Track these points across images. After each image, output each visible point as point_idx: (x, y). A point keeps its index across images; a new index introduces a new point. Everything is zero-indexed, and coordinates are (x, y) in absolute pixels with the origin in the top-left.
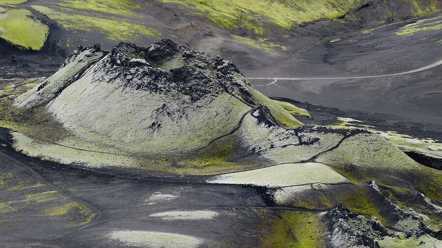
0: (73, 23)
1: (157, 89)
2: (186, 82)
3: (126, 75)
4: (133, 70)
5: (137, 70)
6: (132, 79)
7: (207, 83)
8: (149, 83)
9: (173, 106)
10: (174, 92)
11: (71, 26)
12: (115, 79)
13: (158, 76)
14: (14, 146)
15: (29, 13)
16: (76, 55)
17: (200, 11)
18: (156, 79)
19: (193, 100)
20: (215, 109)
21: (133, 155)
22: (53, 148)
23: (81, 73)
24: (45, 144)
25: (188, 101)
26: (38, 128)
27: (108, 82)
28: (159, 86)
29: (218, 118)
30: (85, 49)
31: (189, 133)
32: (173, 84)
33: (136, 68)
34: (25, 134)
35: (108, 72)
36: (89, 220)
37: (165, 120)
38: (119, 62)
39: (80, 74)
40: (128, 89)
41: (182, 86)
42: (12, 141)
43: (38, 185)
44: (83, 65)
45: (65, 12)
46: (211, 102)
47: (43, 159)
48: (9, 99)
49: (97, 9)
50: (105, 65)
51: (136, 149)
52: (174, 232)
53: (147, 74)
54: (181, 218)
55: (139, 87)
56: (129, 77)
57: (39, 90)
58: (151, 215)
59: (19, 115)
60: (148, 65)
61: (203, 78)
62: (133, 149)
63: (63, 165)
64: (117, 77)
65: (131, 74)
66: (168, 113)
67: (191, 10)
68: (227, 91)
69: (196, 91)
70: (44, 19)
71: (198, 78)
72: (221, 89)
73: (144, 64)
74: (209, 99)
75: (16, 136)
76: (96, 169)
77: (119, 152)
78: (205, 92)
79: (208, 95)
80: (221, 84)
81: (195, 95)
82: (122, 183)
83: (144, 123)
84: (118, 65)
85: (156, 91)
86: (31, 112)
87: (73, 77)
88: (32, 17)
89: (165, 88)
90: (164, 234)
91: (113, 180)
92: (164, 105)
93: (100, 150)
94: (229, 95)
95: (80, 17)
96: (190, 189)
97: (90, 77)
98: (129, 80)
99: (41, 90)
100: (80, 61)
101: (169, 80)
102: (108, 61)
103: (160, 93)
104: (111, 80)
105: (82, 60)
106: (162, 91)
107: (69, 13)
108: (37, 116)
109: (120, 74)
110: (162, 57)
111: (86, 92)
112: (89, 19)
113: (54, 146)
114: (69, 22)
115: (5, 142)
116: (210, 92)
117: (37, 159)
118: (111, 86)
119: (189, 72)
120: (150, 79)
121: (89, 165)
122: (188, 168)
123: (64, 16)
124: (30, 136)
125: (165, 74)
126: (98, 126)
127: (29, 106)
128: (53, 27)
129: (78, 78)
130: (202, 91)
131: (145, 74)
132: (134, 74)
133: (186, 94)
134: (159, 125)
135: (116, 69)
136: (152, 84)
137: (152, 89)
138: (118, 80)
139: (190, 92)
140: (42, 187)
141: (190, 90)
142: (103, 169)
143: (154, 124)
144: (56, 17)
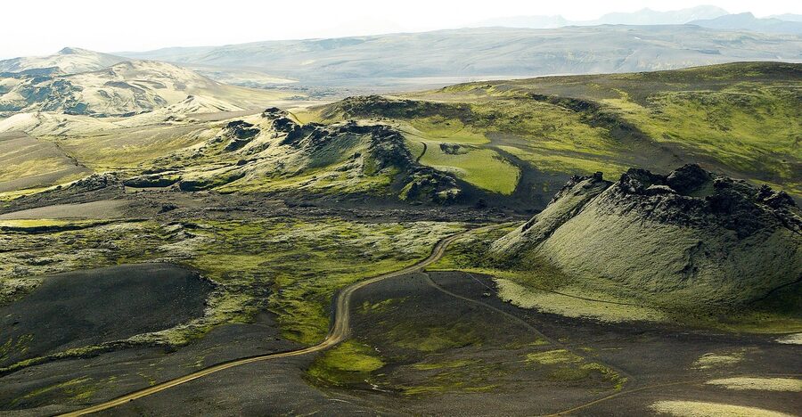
0: (549, 165)
1: (688, 222)
2: (728, 213)
3: (644, 205)
4: (653, 199)
5: (660, 199)
6: (652, 210)
7: (757, 215)
8: (678, 215)
9: (713, 243)
10: (713, 225)
11: (547, 167)
12: (629, 211)
13: (688, 206)
14: (500, 295)
15: (495, 153)
16: (571, 187)
17: (705, 151)
18: (686, 209)
19: (740, 236)
20: (771, 248)
21: (663, 308)
22: (552, 297)
23: (578, 208)
24: (540, 293)
25: (734, 237)
26: (528, 275)
27: (620, 215)
28: (692, 218)
29: (777, 261)
30: (582, 179)
31: (738, 279)
32: (711, 216)
33: (658, 196)
34: (514, 281)
35: (618, 203)
36: (619, 387)
37: (703, 261)
38: (633, 189)
39: (578, 210)
40: (648, 223)
41: (724, 218)
42: (497, 290)
43: (539, 343)
44: (580, 198)
45: (539, 152)
46: (766, 239)
47: (540, 311)
48: (484, 244)
49: (576, 150)
50: (613, 196)
51: (665, 299)
52: (750, 406)
53: (674, 203)
54: (754, 387)
55: (663, 219)
56: (650, 207)
57: (524, 230)
58: (709, 383)
59: (500, 262)
60: (673, 193)
61: (752, 208)
62: (661, 300)
63: (569, 319)
64: (632, 208)
65: (652, 204)
66: (707, 254)
67: (694, 150)
68: (786, 226)
69: (744, 225)
70: (513, 160)
71: (745, 208)
72: (778, 223)
73: (669, 192)
74: (763, 235)
75: (501, 283)
76: (615, 324)
77: (641, 302)
78: (757, 227)
79: (762, 230)
80: (778, 217)
81: (743, 230)
82: (655, 341)
83: (674, 266)
84: (633, 193)
85: (687, 226)
86: (516, 257)
87: (569, 213)
88: (499, 158)
89: (699, 220)
90: (736, 407)
91: (641, 337)
92: (700, 243)
93: (617, 301)
94: (790, 232)
95: (556, 158)
96: (755, 350)
97: (593, 212)
98: (649, 212)
99: (527, 231)
100: (576, 194)
101: (705, 211)
102: (616, 190)
103: (693, 228)
104: (623, 213)
105: (578, 192)
106: (696, 224)
107: (544, 154)
108: (525, 261)
109: (635, 205)
110: (686, 188)
111: (589, 229)
112: (569, 160)
113: (552, 296)
114: (545, 163)
115: (488, 290)
116: (763, 226)
117: (533, 311)
118: (625, 219)
119: (732, 199)
120: (678, 210)
121: (603, 319)
122: (744, 324)
123: (537, 157)
124: (519, 284)
125: (699, 203)
126: (609, 270)
127: (512, 251)
128: (525, 168)
129: (575, 215)
130: (752, 224)
131: (671, 203)
132: (656, 204)
133: (730, 228)
134: (695, 269)
135: (629, 199)
136: (681, 216)
137: (681, 224)
138: (634, 212)
139: (736, 225)
140: (544, 345)
141: (735, 223)
142: (623, 324)
143: (687, 268)
144: (529, 158)
